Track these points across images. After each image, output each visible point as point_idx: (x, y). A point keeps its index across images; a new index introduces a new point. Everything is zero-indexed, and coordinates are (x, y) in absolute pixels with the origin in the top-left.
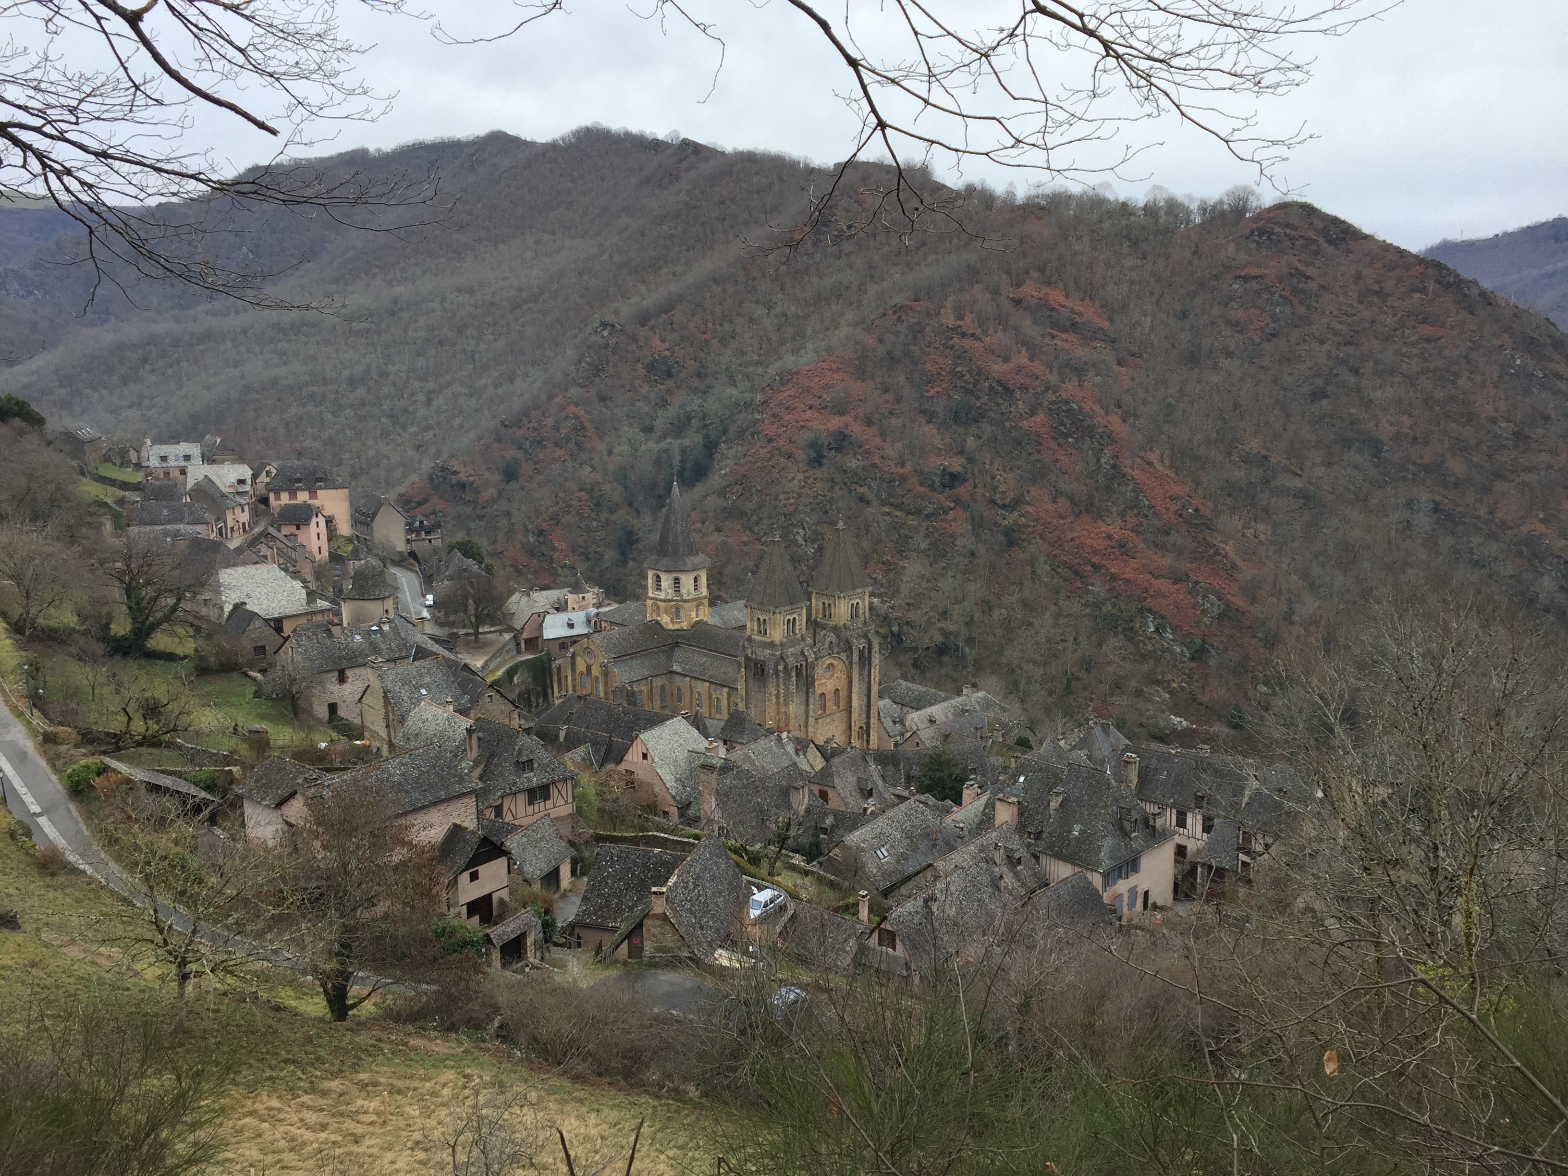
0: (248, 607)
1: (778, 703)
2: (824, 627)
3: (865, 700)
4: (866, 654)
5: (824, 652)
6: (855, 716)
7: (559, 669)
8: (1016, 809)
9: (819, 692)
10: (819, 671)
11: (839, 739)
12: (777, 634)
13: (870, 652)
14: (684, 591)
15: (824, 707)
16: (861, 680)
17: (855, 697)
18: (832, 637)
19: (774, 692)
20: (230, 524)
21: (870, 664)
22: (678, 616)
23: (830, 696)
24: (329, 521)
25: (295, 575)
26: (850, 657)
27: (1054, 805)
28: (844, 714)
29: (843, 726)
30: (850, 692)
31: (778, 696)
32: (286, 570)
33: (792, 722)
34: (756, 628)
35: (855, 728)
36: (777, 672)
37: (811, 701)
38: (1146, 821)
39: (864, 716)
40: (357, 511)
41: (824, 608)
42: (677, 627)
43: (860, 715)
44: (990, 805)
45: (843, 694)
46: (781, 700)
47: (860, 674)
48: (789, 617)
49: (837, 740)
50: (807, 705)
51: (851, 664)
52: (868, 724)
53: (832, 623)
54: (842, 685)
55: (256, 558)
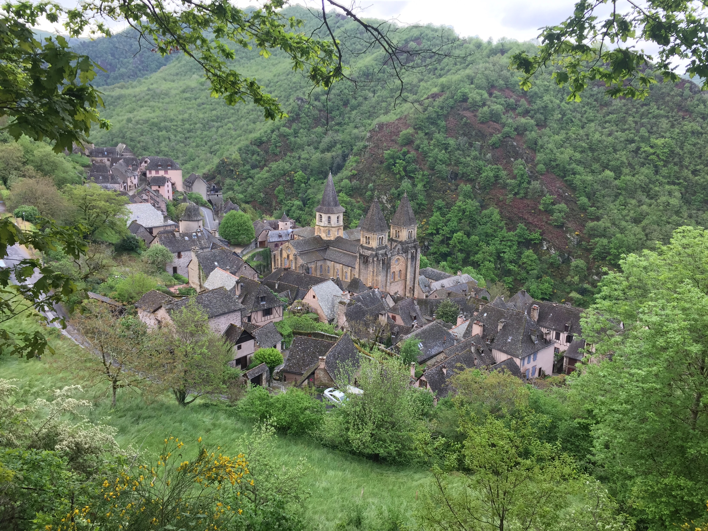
0: (138, 222)
1: (373, 275)
2: (396, 241)
3: (413, 275)
4: (414, 255)
5: (396, 253)
6: (408, 283)
7: (275, 256)
8: (482, 328)
9: (392, 271)
10: (393, 262)
11: (401, 293)
12: (374, 244)
13: (416, 254)
14: (332, 223)
15: (394, 278)
16: (412, 266)
17: (408, 274)
18: (399, 246)
19: (372, 270)
20: (129, 184)
21: (416, 259)
22: (329, 234)
23: (397, 273)
24: (173, 184)
25: (159, 208)
26: (407, 256)
27: (500, 327)
28: (403, 281)
29: (403, 287)
30: (406, 272)
31: (373, 272)
32: (154, 206)
33: (380, 284)
34: (365, 241)
35: (408, 288)
36: (373, 261)
37: (389, 275)
38: (542, 336)
39: (412, 283)
40: (185, 180)
41: (396, 233)
42: (328, 239)
43: (410, 282)
44: (470, 326)
45: (403, 272)
46: (375, 274)
47: (412, 264)
48: (380, 236)
49: (399, 293)
50: (387, 277)
51: (407, 259)
52: (414, 287)
53: (400, 240)
54: (403, 268)
55: (141, 200)
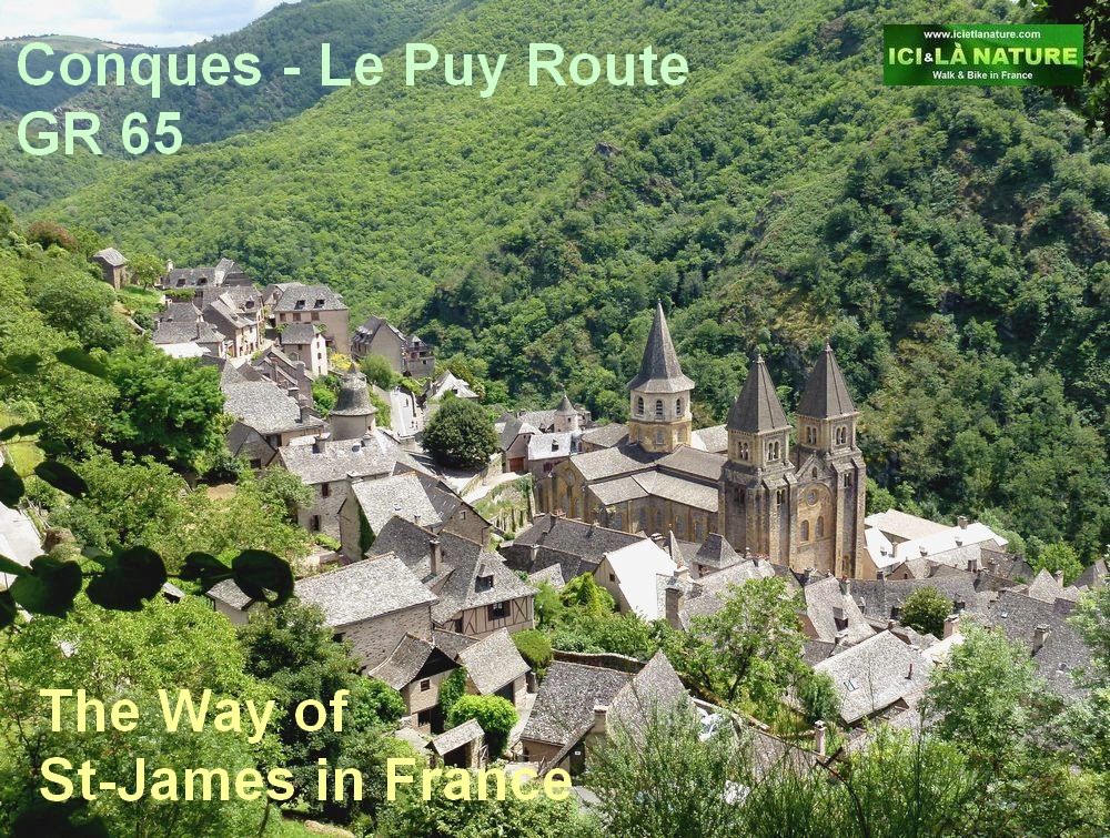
0: (246, 423)
3: (851, 527)
4: (852, 481)
5: (808, 479)
6: (839, 545)
9: (801, 520)
10: (802, 498)
12: (759, 459)
13: (856, 479)
14: (666, 413)
15: (806, 535)
16: (847, 507)
17: (840, 526)
18: (816, 463)
19: (755, 518)
21: (856, 491)
22: (660, 439)
23: (813, 524)
24: (329, 341)
26: (834, 484)
28: (828, 543)
29: (827, 556)
30: (835, 520)
31: (758, 522)
33: (773, 549)
34: (737, 452)
35: (839, 558)
36: (757, 498)
37: (793, 528)
39: (850, 545)
41: (809, 433)
42: (658, 449)
43: (845, 543)
45: (827, 521)
46: (762, 527)
47: (846, 502)
48: (770, 441)
50: (789, 531)
51: (836, 491)
52: (853, 553)
53: (816, 449)
54: (826, 512)
